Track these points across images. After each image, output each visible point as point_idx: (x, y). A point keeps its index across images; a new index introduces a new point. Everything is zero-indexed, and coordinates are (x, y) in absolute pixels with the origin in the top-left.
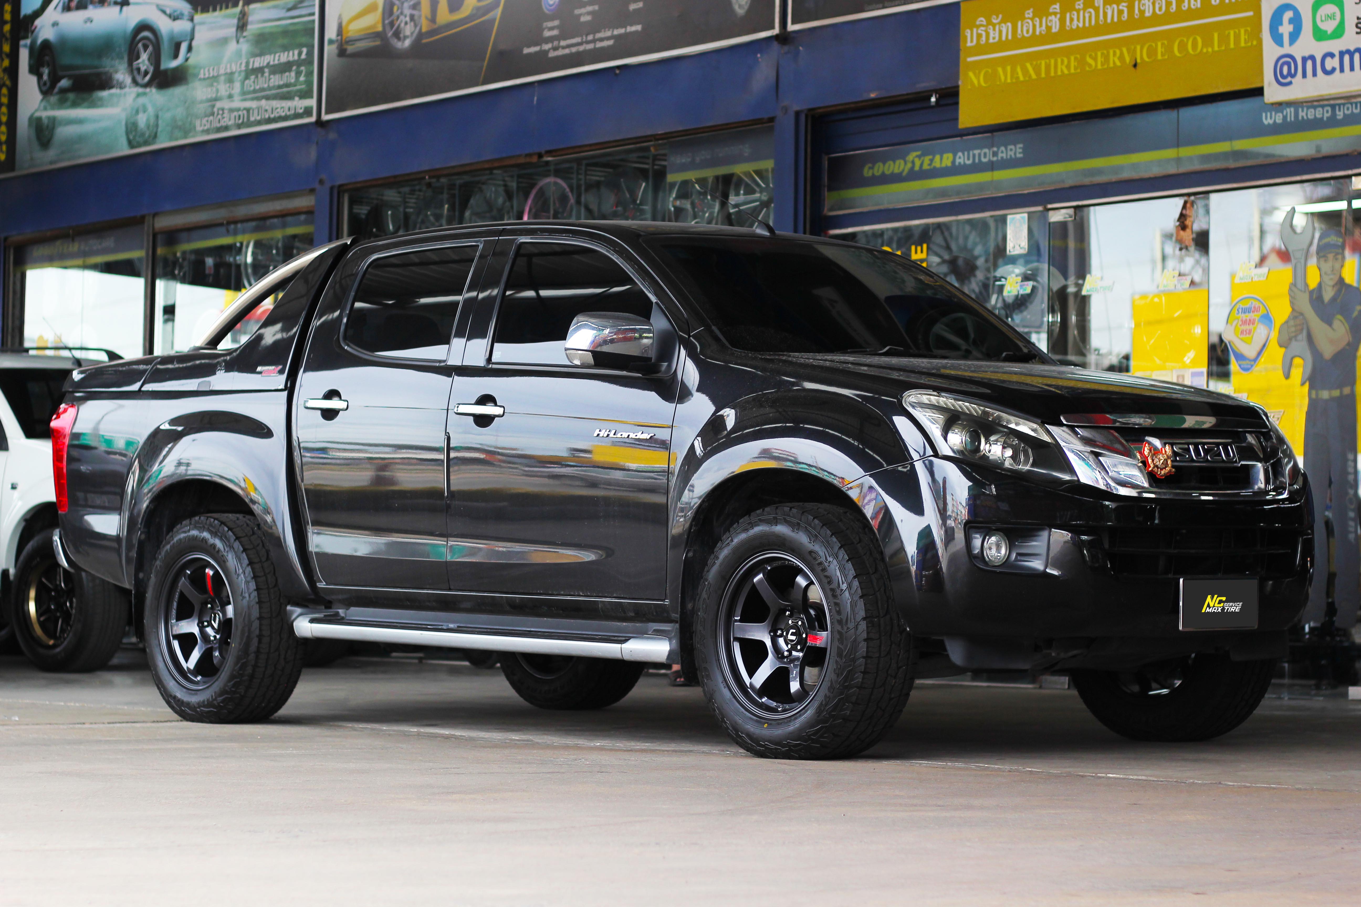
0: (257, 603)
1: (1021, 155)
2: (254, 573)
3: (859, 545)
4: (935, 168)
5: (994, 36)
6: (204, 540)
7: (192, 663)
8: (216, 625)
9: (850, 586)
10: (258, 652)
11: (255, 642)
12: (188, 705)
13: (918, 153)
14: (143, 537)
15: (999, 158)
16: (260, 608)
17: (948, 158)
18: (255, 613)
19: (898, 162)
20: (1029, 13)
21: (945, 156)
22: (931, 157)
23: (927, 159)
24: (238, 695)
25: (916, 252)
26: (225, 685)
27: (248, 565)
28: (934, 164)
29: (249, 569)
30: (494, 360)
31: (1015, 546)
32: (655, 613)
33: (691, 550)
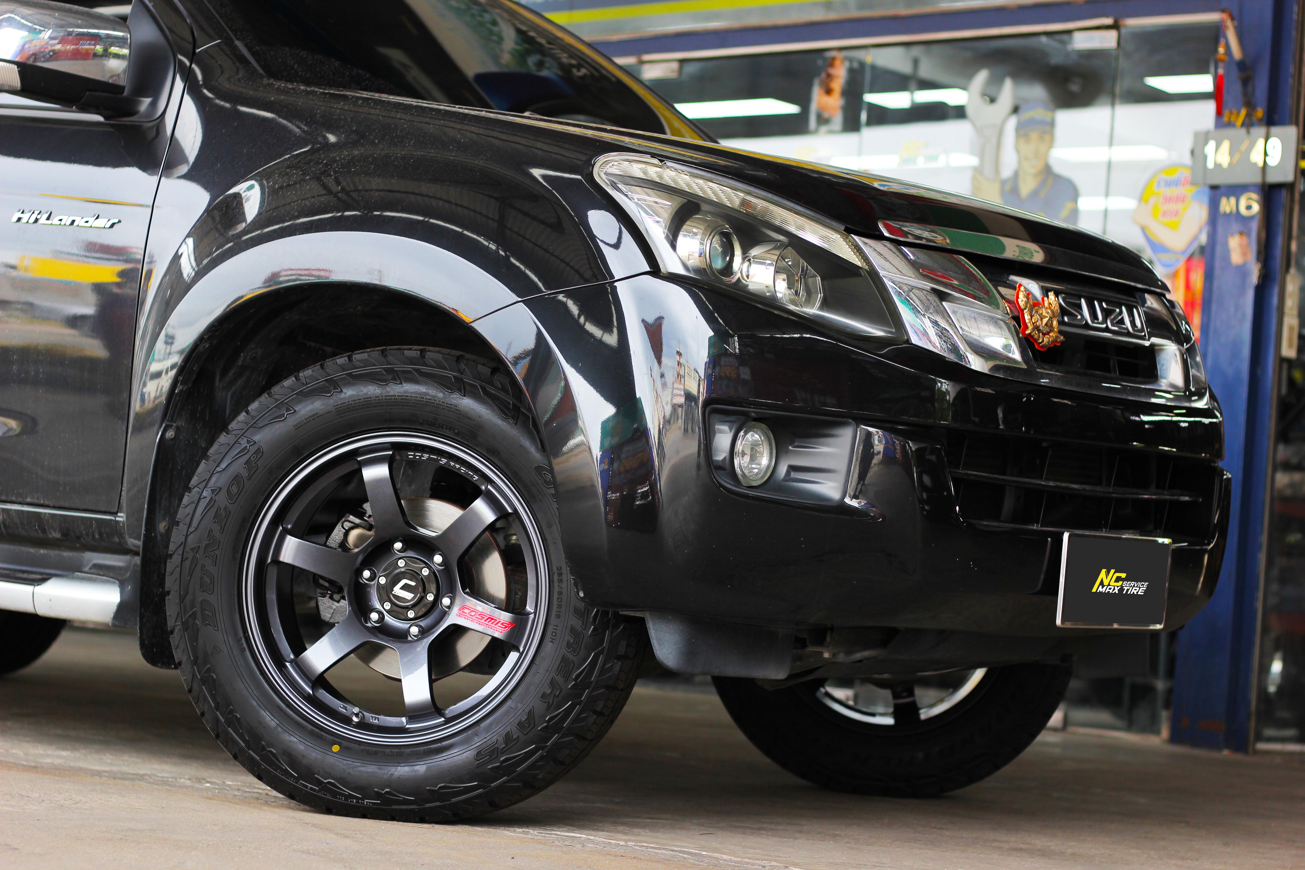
31: (788, 452)
32: (97, 536)
33: (170, 426)
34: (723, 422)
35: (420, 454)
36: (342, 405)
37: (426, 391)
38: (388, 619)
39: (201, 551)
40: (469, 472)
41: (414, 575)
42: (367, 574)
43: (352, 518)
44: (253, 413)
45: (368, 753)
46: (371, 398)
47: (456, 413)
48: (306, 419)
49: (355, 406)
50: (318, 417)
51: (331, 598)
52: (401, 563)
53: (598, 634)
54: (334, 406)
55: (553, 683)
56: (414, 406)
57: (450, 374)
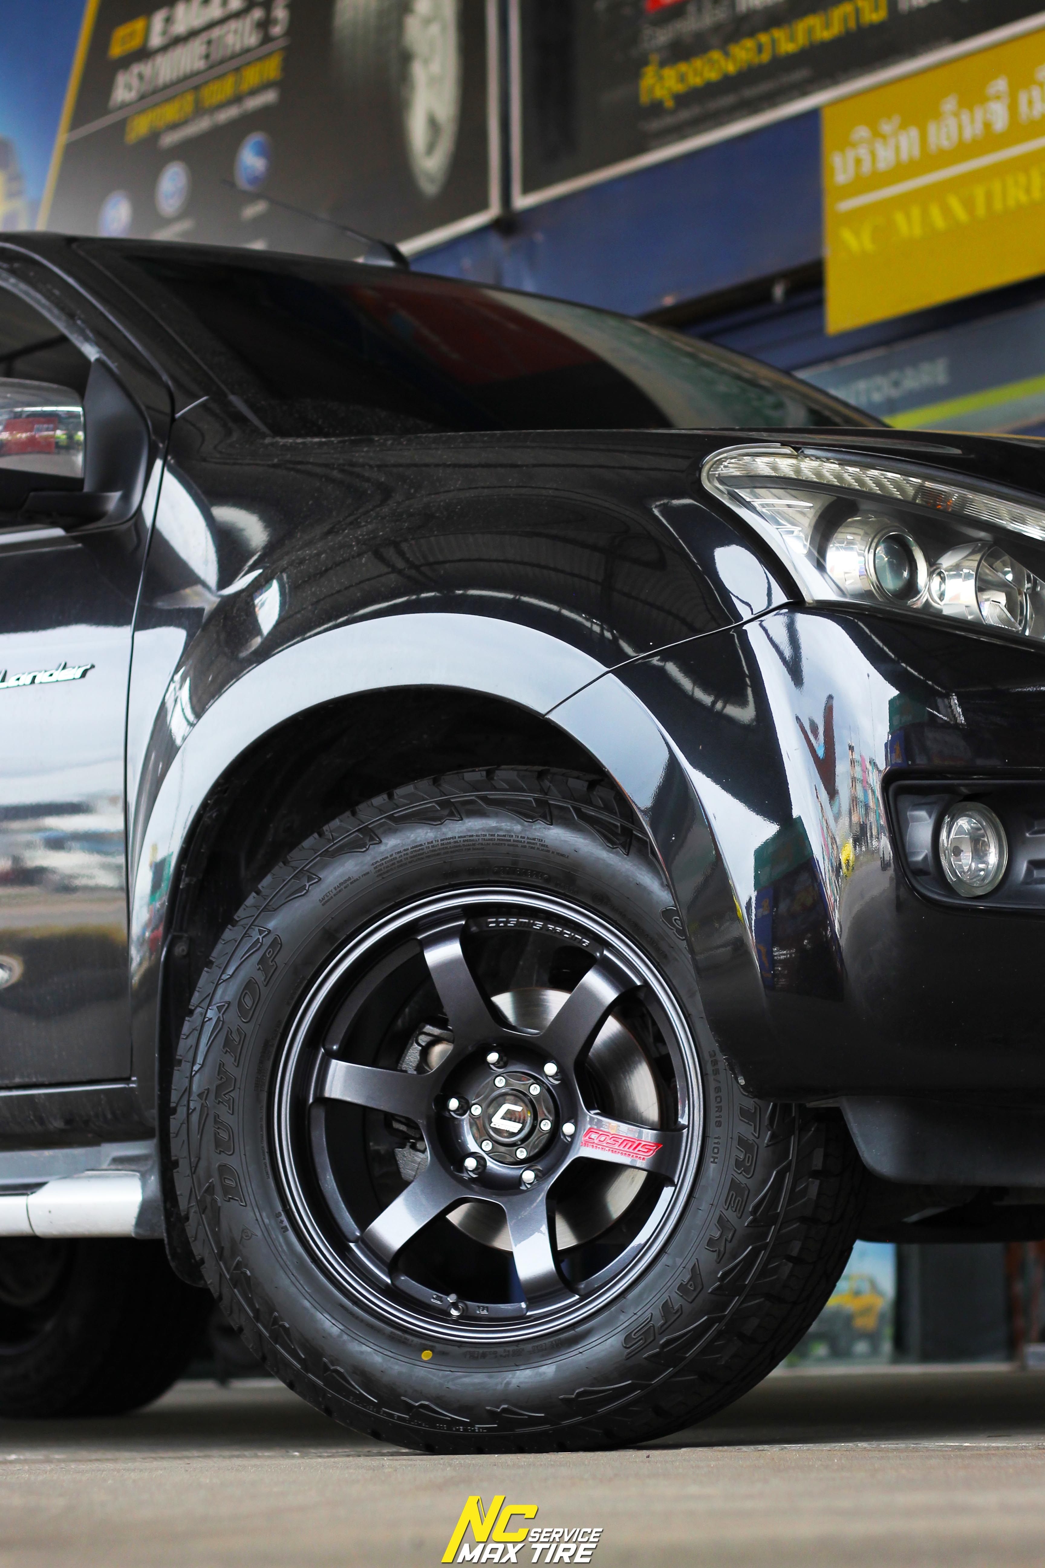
5: (885, 157)
15: (906, 389)
20: (949, 105)
31: (1025, 841)
32: (109, 1116)
33: (180, 938)
34: (918, 806)
35: (505, 919)
36: (383, 862)
37: (498, 825)
38: (491, 1164)
39: (212, 1096)
40: (577, 936)
41: (520, 1096)
42: (454, 1104)
43: (429, 1028)
44: (264, 892)
45: (473, 1357)
46: (421, 845)
47: (542, 850)
48: (335, 888)
49: (401, 861)
50: (351, 883)
51: (414, 1147)
52: (500, 1082)
53: (779, 1141)
54: (373, 864)
55: (722, 1222)
56: (483, 849)
57: (529, 797)
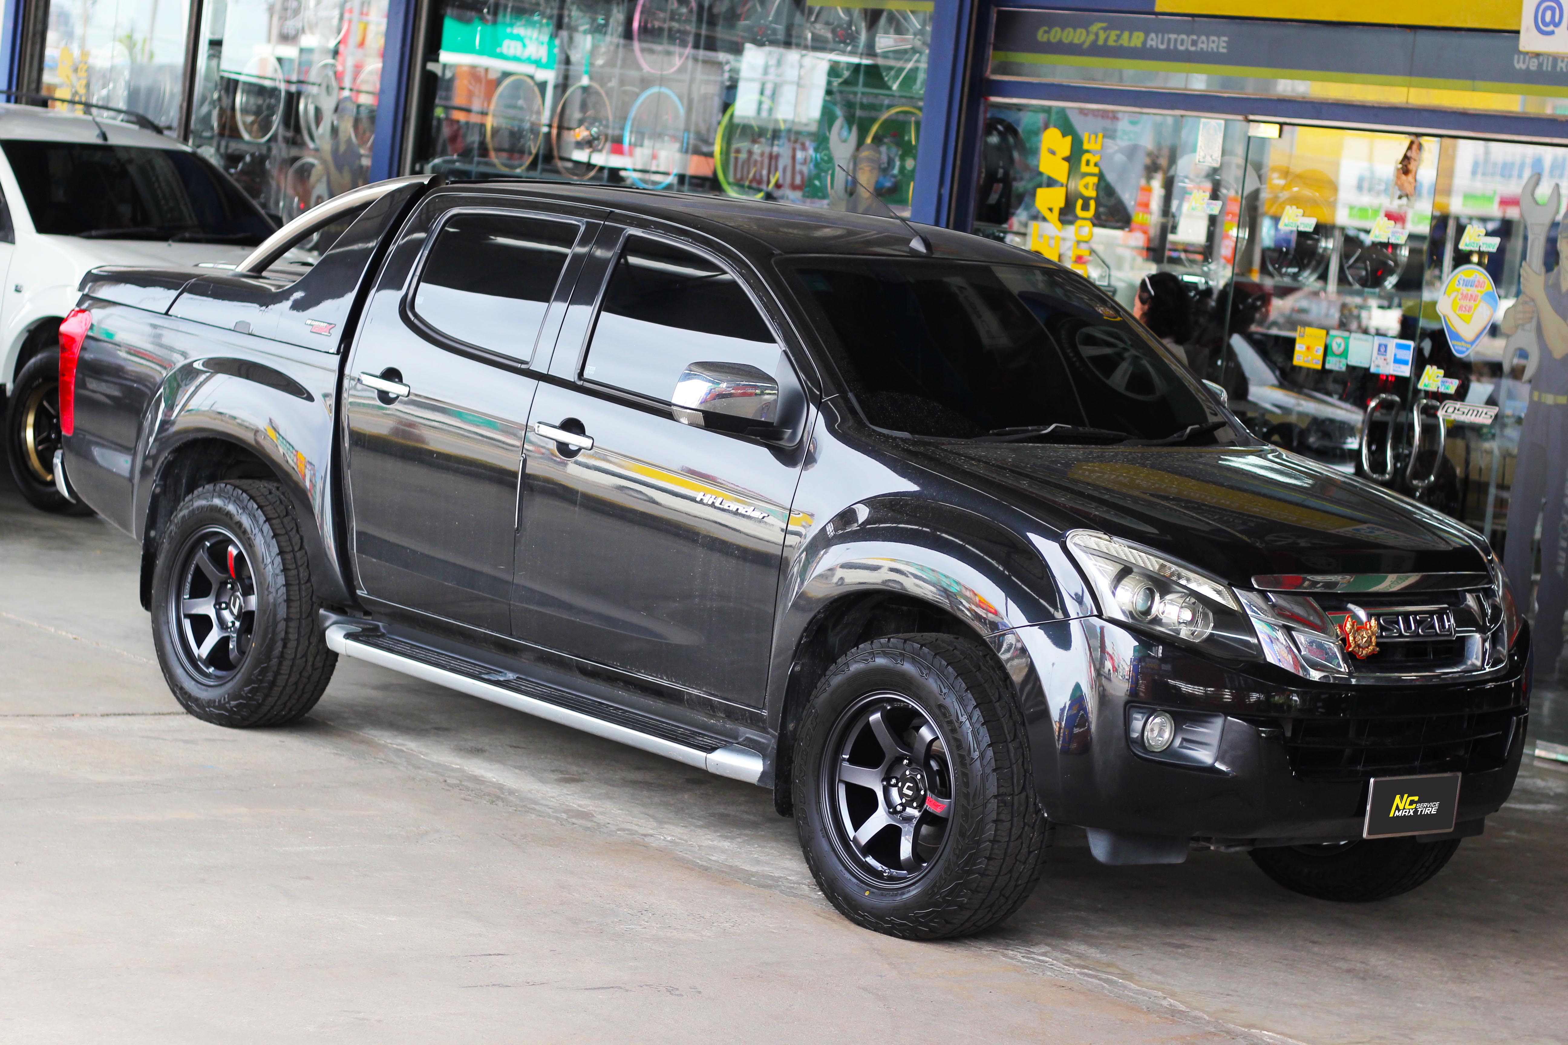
0: (285, 601)
1: (1224, 51)
2: (284, 564)
3: (998, 704)
4: (1121, 45)
6: (229, 514)
7: (204, 651)
8: (235, 611)
9: (982, 756)
10: (282, 656)
11: (279, 645)
12: (196, 700)
13: (1104, 25)
14: (158, 490)
15: (1199, 49)
16: (288, 607)
17: (1138, 37)
18: (282, 612)
19: (1079, 31)
21: (1136, 34)
22: (1118, 32)
23: (1113, 34)
24: (255, 703)
25: (1089, 141)
26: (241, 689)
27: (278, 554)
28: (1121, 42)
29: (278, 559)
30: (587, 374)
31: (1181, 729)
33: (798, 665)
34: (1138, 713)
